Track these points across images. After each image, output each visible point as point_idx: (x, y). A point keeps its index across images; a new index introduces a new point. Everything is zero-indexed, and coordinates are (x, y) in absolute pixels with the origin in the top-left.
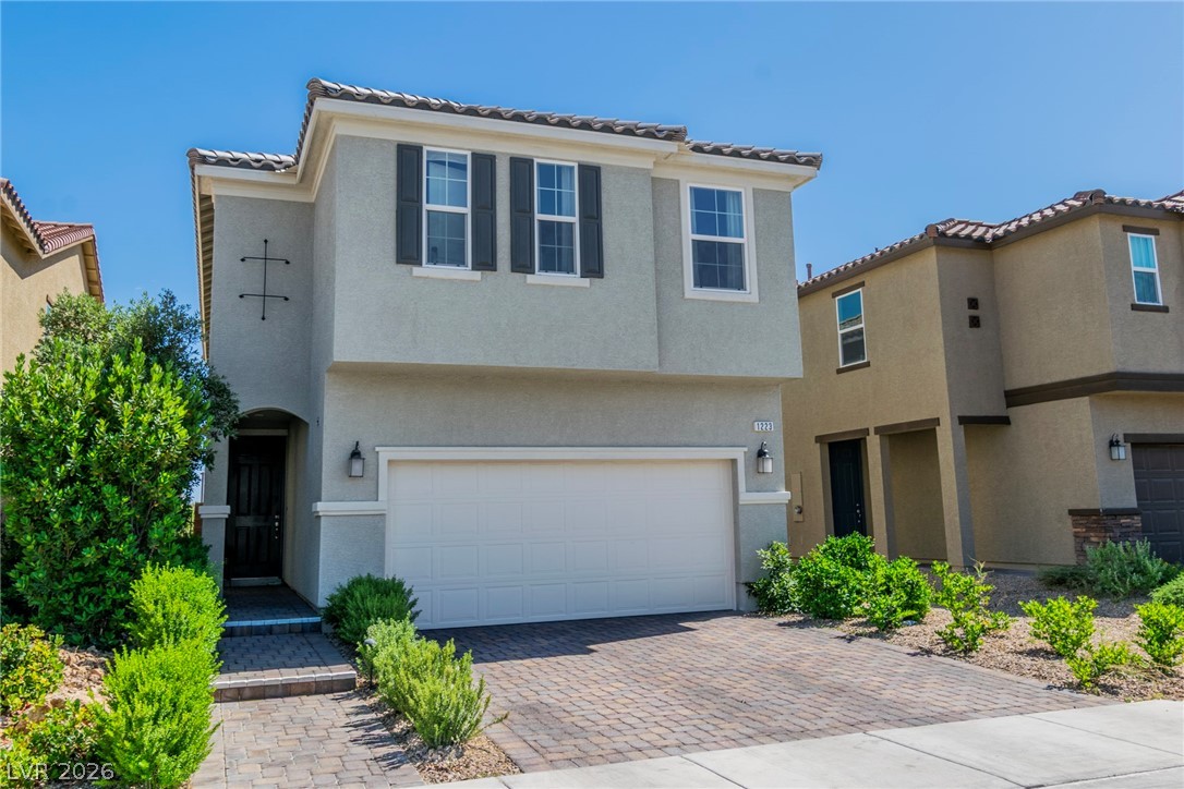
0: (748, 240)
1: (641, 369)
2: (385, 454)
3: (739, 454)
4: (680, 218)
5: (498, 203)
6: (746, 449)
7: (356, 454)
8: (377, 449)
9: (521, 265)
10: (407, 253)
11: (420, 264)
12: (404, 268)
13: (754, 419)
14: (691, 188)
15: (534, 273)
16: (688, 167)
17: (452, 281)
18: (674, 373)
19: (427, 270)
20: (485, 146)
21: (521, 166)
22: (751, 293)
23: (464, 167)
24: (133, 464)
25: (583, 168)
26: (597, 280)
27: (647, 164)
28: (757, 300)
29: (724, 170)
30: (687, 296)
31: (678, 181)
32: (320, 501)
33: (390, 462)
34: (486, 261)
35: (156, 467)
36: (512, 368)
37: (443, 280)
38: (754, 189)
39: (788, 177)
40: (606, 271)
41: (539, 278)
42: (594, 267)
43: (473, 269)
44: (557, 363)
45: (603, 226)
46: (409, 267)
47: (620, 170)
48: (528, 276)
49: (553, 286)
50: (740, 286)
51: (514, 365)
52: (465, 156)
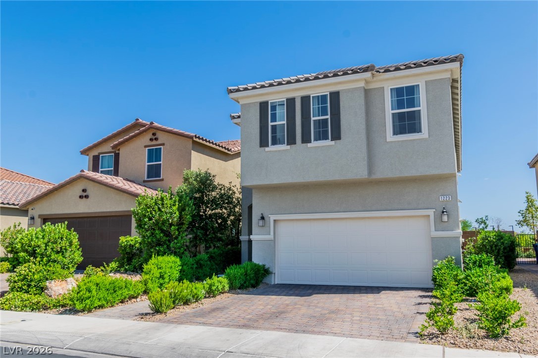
0: (423, 107)
1: (358, 177)
2: (273, 218)
3: (431, 212)
4: (384, 104)
5: (296, 117)
6: (434, 210)
7: (263, 218)
8: (269, 216)
9: (306, 139)
10: (263, 143)
11: (268, 146)
12: (262, 149)
13: (440, 195)
14: (391, 89)
15: (311, 142)
16: (387, 79)
17: (279, 151)
18: (382, 177)
19: (271, 148)
20: (290, 95)
21: (305, 100)
22: (425, 133)
23: (284, 104)
24: (163, 224)
25: (331, 94)
26: (338, 141)
27: (362, 84)
28: (427, 137)
29: (408, 76)
30: (388, 140)
31: (383, 87)
32: (252, 235)
33: (275, 221)
34: (292, 141)
35: (171, 225)
36: (303, 182)
37: (276, 151)
38: (426, 81)
39: (446, 70)
40: (342, 136)
41: (314, 144)
42: (337, 136)
43: (287, 145)
44: (321, 178)
45: (341, 117)
46: (264, 148)
47: (348, 91)
48: (308, 144)
49: (319, 147)
50: (420, 131)
51: (303, 181)
52: (284, 101)
